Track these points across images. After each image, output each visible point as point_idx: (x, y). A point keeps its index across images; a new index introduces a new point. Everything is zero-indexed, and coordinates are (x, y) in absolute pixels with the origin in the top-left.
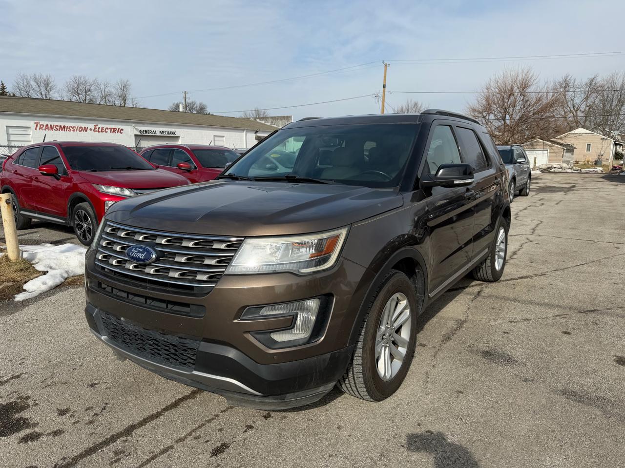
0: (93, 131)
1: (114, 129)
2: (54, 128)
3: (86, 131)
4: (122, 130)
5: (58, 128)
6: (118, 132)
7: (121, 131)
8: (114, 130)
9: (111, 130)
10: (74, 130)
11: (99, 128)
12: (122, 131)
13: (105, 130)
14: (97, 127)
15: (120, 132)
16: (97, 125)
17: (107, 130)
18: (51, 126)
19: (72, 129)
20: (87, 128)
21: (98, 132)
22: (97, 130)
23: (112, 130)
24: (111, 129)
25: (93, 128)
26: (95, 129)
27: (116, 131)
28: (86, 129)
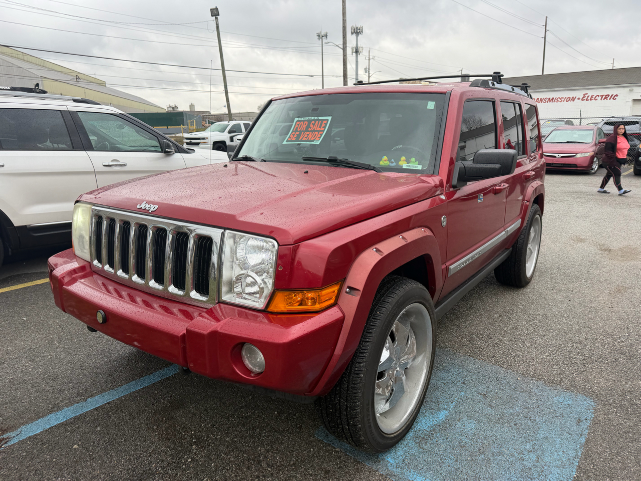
0: (581, 100)
1: (606, 95)
2: (544, 101)
3: (573, 101)
4: (617, 95)
5: (547, 100)
6: (610, 99)
7: (614, 97)
8: (606, 97)
9: (602, 98)
10: (562, 101)
11: (588, 96)
12: (616, 97)
13: (595, 98)
14: (587, 96)
15: (613, 99)
16: (587, 94)
17: (597, 98)
18: (541, 99)
19: (559, 100)
20: (576, 97)
21: (587, 100)
22: (586, 98)
23: (604, 97)
24: (602, 96)
25: (581, 98)
26: (583, 97)
27: (608, 98)
28: (573, 99)
